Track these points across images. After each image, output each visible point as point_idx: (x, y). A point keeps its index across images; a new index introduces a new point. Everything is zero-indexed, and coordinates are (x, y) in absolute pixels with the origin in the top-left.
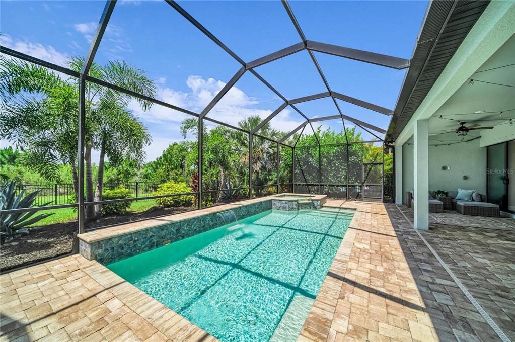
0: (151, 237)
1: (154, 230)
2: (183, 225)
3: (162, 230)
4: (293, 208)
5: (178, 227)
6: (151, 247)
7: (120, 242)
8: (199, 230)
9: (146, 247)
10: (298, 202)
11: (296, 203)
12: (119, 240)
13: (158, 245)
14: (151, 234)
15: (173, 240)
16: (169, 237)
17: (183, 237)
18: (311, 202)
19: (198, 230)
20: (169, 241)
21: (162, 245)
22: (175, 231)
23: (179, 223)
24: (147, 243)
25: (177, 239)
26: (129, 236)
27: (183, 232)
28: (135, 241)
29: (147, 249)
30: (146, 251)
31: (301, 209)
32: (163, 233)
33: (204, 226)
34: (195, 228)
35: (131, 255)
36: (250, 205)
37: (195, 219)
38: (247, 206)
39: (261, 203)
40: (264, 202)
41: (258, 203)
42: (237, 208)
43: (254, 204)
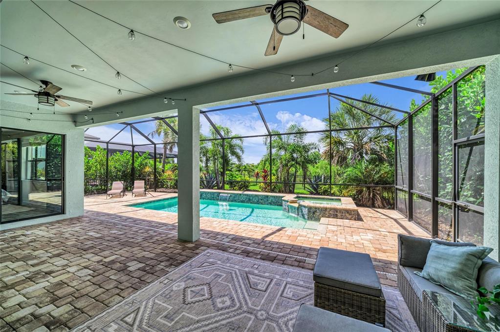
18: (298, 206)
33: (213, 198)
36: (252, 195)
37: (208, 192)
38: (247, 195)
39: (267, 196)
40: (272, 196)
41: (263, 196)
42: (238, 194)
43: (256, 196)
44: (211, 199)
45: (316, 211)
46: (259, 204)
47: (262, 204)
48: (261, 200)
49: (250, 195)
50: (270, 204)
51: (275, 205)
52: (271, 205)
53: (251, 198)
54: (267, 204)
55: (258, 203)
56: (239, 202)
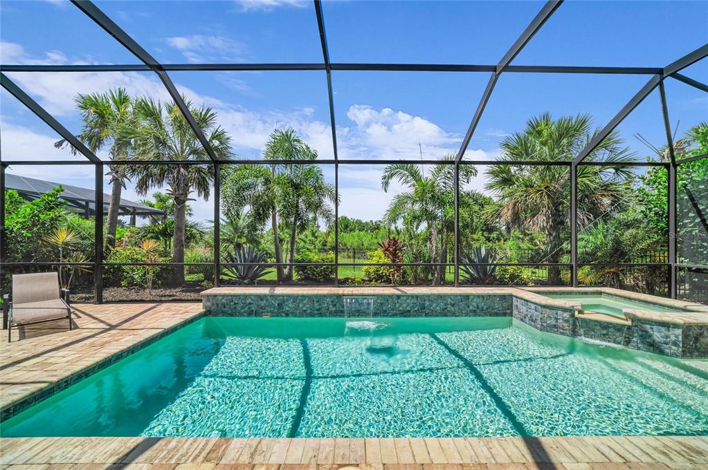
0: (250, 304)
1: (253, 297)
2: (288, 300)
3: (262, 300)
4: (555, 326)
5: (280, 301)
6: (250, 314)
7: (223, 301)
8: (311, 312)
9: (245, 312)
10: (573, 315)
11: (566, 315)
12: (222, 299)
13: (257, 314)
14: (250, 301)
15: (273, 314)
16: (269, 309)
17: (287, 315)
18: (629, 323)
19: (309, 311)
20: (269, 314)
21: (261, 316)
22: (276, 305)
23: (281, 298)
24: (246, 309)
25: (278, 315)
26: (230, 297)
27: (287, 309)
28: (235, 304)
29: (245, 314)
30: (244, 316)
31: (586, 335)
32: (262, 303)
33: (319, 309)
34: (304, 308)
35: (231, 315)
36: (429, 296)
37: (304, 296)
38: (417, 297)
39: (467, 297)
40: (478, 296)
41: (456, 296)
42: (391, 296)
43: (440, 296)
44: (312, 315)
45: (701, 334)
46: (446, 316)
47: (454, 315)
48: (453, 305)
49: (424, 295)
50: (474, 313)
51: (485, 315)
52: (474, 316)
53: (427, 303)
54: (467, 315)
55: (444, 313)
56: (393, 316)
